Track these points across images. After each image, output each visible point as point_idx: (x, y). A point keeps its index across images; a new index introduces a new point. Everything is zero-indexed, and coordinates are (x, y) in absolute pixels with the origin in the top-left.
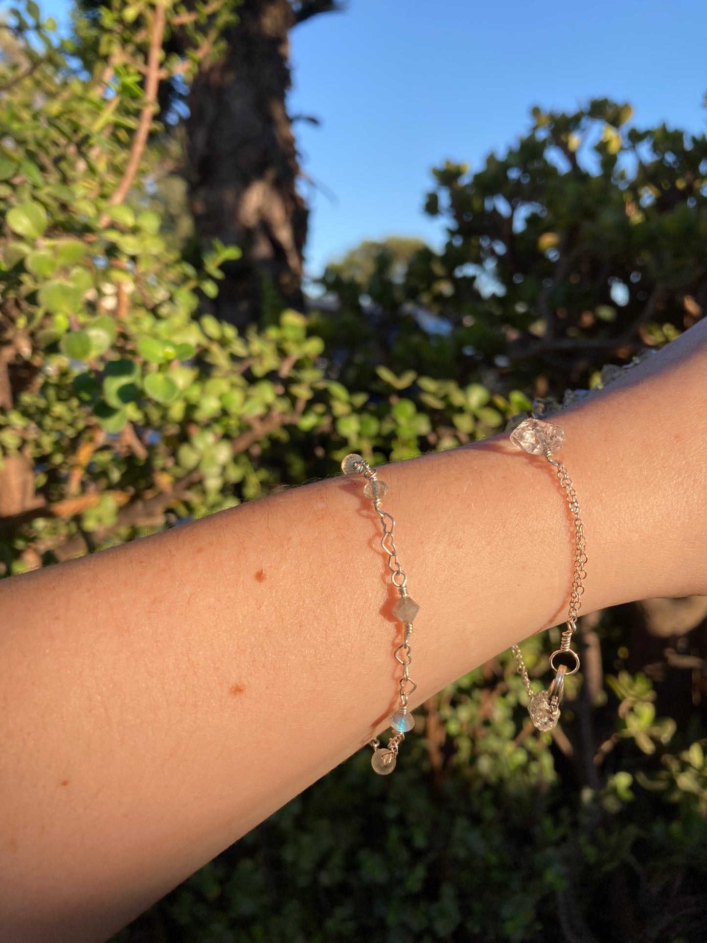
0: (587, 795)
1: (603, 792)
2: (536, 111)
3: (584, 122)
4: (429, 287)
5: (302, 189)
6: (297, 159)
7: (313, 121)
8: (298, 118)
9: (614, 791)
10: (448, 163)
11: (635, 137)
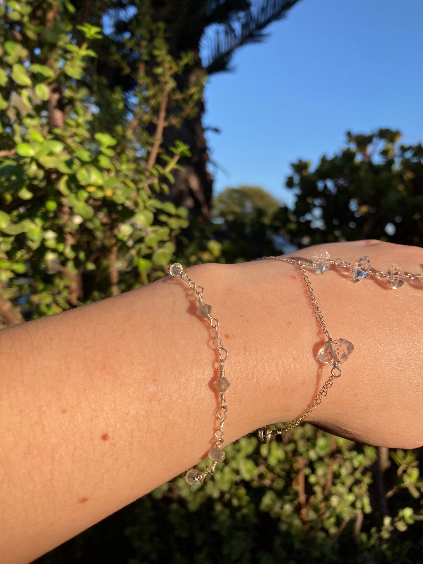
0: (387, 521)
1: (396, 519)
2: (349, 134)
3: (375, 140)
4: (284, 226)
5: (210, 168)
6: (208, 152)
7: (216, 130)
8: (208, 129)
9: (403, 518)
10: (300, 161)
11: (404, 149)
